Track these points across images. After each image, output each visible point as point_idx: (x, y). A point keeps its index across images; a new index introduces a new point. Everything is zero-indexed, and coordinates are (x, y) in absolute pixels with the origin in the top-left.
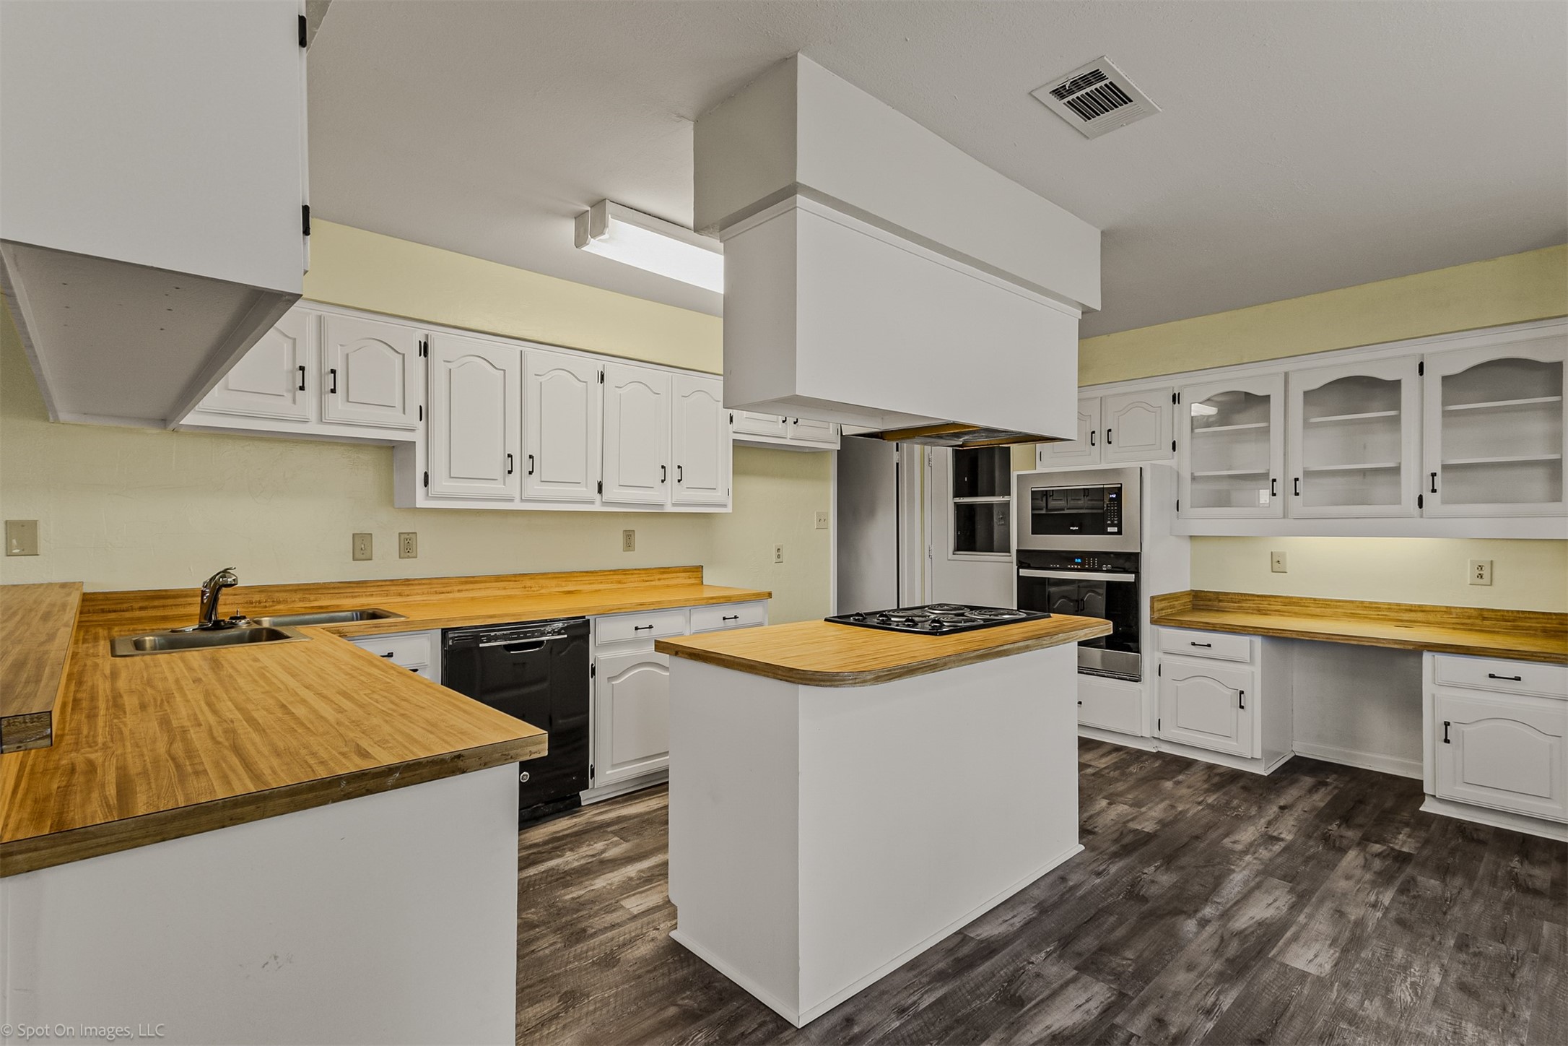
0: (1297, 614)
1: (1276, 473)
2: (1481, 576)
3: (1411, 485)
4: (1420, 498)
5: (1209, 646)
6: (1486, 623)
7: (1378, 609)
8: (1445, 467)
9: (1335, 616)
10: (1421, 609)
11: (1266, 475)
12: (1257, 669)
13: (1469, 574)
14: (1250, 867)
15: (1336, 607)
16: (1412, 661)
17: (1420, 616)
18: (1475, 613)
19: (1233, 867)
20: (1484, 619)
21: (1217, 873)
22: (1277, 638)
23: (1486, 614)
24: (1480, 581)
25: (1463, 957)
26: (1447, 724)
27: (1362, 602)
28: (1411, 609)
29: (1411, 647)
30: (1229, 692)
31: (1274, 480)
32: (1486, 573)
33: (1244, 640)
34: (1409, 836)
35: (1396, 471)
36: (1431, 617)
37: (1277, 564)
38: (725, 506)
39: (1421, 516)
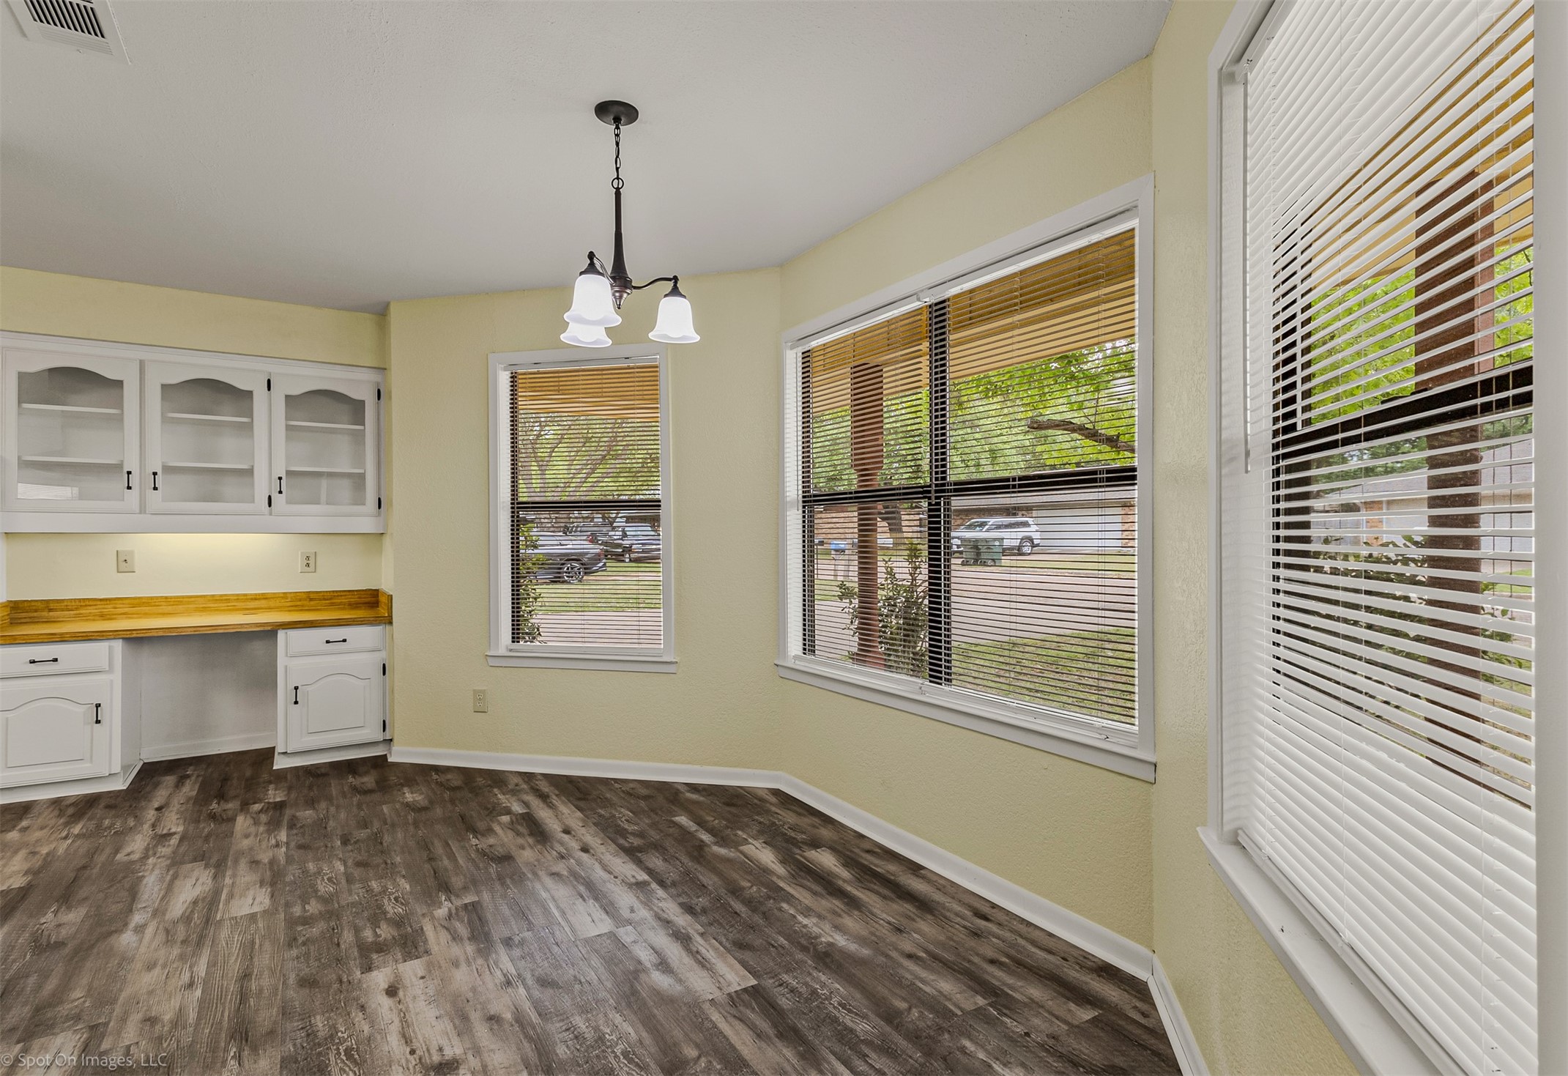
0: (146, 615)
1: (132, 463)
2: (308, 565)
3: (262, 485)
4: (270, 498)
5: (56, 660)
6: (312, 603)
7: (228, 601)
8: (289, 473)
9: (187, 613)
10: (264, 597)
11: (119, 467)
12: (117, 676)
13: (300, 564)
14: (158, 866)
15: (189, 603)
16: (258, 647)
17: (263, 603)
18: (304, 596)
19: (140, 874)
20: (311, 600)
21: (127, 886)
22: (136, 640)
23: (312, 596)
24: (308, 569)
25: (350, 848)
26: (296, 688)
27: (213, 596)
28: (256, 598)
29: (269, 628)
30: (81, 709)
31: (129, 473)
32: (312, 562)
33: (103, 646)
34: (276, 790)
35: (249, 472)
36: (272, 604)
37: (124, 563)
39: (271, 514)
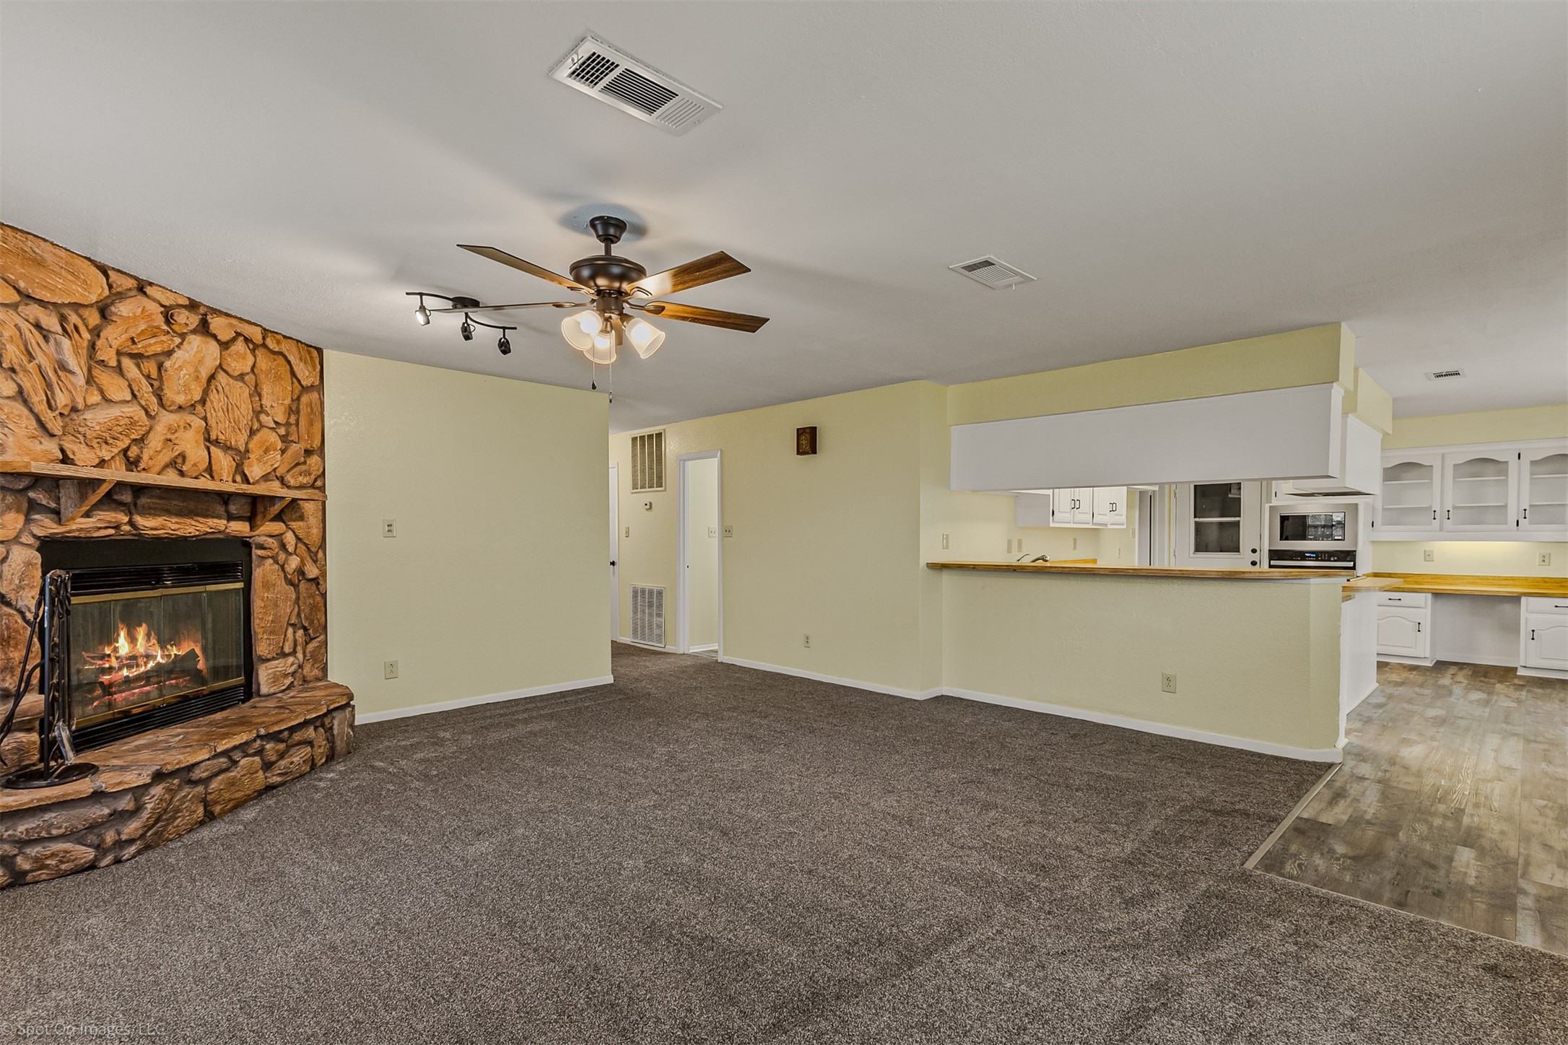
0: (1440, 584)
1: (1436, 507)
2: (1544, 561)
3: (1512, 515)
4: (1518, 521)
5: (1400, 600)
6: (1547, 584)
7: (1487, 579)
8: (1532, 506)
9: (1463, 584)
10: (1512, 579)
11: (1430, 508)
12: (1429, 611)
13: (1538, 560)
15: (1464, 579)
16: (1507, 608)
17: (1511, 582)
18: (1541, 580)
20: (1546, 582)
22: (1437, 595)
23: (1546, 580)
24: (1544, 563)
26: (1533, 630)
27: (1478, 576)
28: (1506, 579)
29: (1514, 595)
30: (1411, 624)
31: (1435, 511)
32: (1546, 560)
33: (1423, 595)
34: (1519, 680)
35: (1505, 506)
36: (1517, 583)
37: (1428, 556)
38: (1123, 524)
39: (1518, 530)
